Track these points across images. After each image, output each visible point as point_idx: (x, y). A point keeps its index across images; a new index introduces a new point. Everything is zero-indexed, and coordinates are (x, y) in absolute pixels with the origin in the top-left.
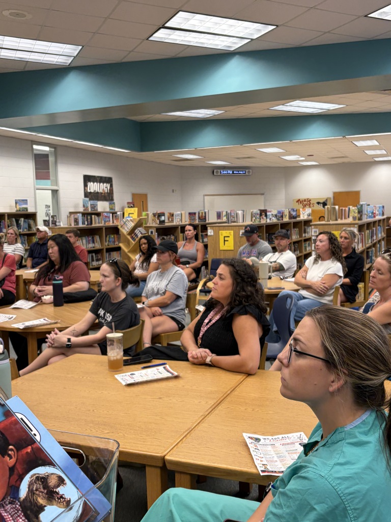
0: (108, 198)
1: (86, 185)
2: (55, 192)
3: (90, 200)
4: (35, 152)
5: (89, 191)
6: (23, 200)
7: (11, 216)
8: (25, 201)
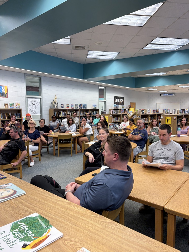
0: (122, 104)
1: (115, 100)
2: (105, 102)
3: (116, 105)
4: (99, 89)
5: (116, 102)
6: (95, 105)
7: (91, 110)
8: (96, 105)
